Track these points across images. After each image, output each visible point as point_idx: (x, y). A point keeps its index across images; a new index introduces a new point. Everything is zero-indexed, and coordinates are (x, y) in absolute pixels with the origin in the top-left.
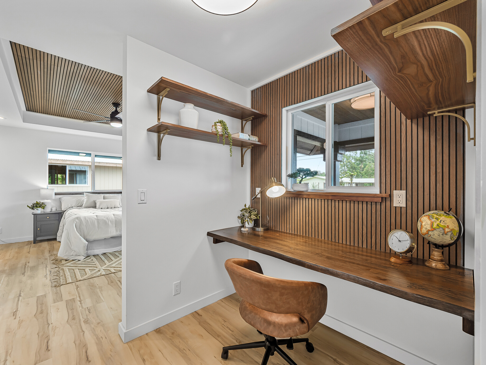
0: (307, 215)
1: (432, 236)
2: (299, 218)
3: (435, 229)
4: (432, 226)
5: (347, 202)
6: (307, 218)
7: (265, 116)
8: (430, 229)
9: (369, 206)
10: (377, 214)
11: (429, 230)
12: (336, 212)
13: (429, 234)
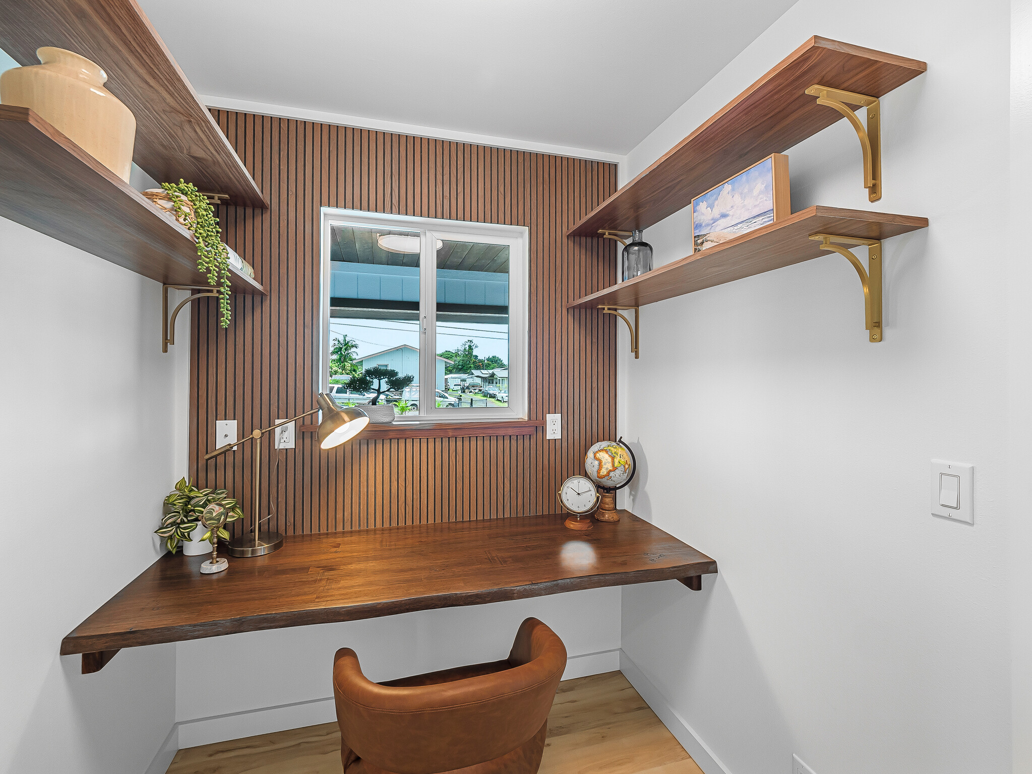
0: (394, 478)
1: (612, 478)
2: (371, 489)
3: (617, 468)
4: (613, 465)
5: (478, 438)
6: (395, 484)
7: (259, 206)
8: (611, 469)
9: (514, 442)
10: (525, 454)
11: (611, 471)
12: (459, 461)
13: (610, 476)
